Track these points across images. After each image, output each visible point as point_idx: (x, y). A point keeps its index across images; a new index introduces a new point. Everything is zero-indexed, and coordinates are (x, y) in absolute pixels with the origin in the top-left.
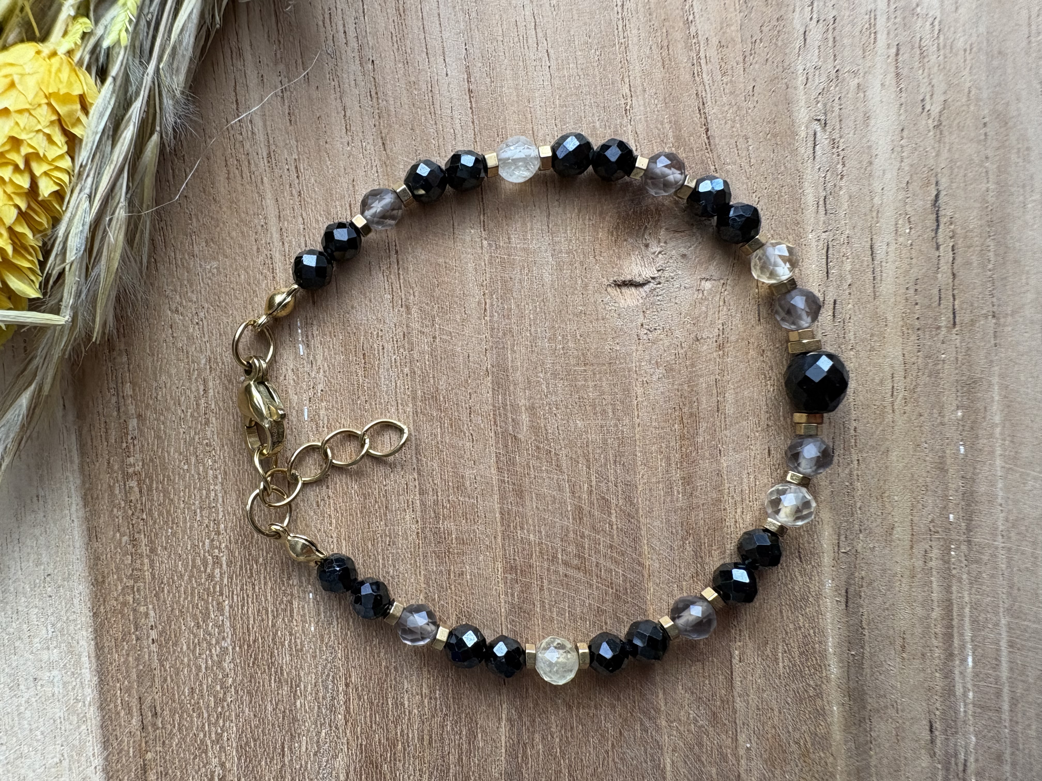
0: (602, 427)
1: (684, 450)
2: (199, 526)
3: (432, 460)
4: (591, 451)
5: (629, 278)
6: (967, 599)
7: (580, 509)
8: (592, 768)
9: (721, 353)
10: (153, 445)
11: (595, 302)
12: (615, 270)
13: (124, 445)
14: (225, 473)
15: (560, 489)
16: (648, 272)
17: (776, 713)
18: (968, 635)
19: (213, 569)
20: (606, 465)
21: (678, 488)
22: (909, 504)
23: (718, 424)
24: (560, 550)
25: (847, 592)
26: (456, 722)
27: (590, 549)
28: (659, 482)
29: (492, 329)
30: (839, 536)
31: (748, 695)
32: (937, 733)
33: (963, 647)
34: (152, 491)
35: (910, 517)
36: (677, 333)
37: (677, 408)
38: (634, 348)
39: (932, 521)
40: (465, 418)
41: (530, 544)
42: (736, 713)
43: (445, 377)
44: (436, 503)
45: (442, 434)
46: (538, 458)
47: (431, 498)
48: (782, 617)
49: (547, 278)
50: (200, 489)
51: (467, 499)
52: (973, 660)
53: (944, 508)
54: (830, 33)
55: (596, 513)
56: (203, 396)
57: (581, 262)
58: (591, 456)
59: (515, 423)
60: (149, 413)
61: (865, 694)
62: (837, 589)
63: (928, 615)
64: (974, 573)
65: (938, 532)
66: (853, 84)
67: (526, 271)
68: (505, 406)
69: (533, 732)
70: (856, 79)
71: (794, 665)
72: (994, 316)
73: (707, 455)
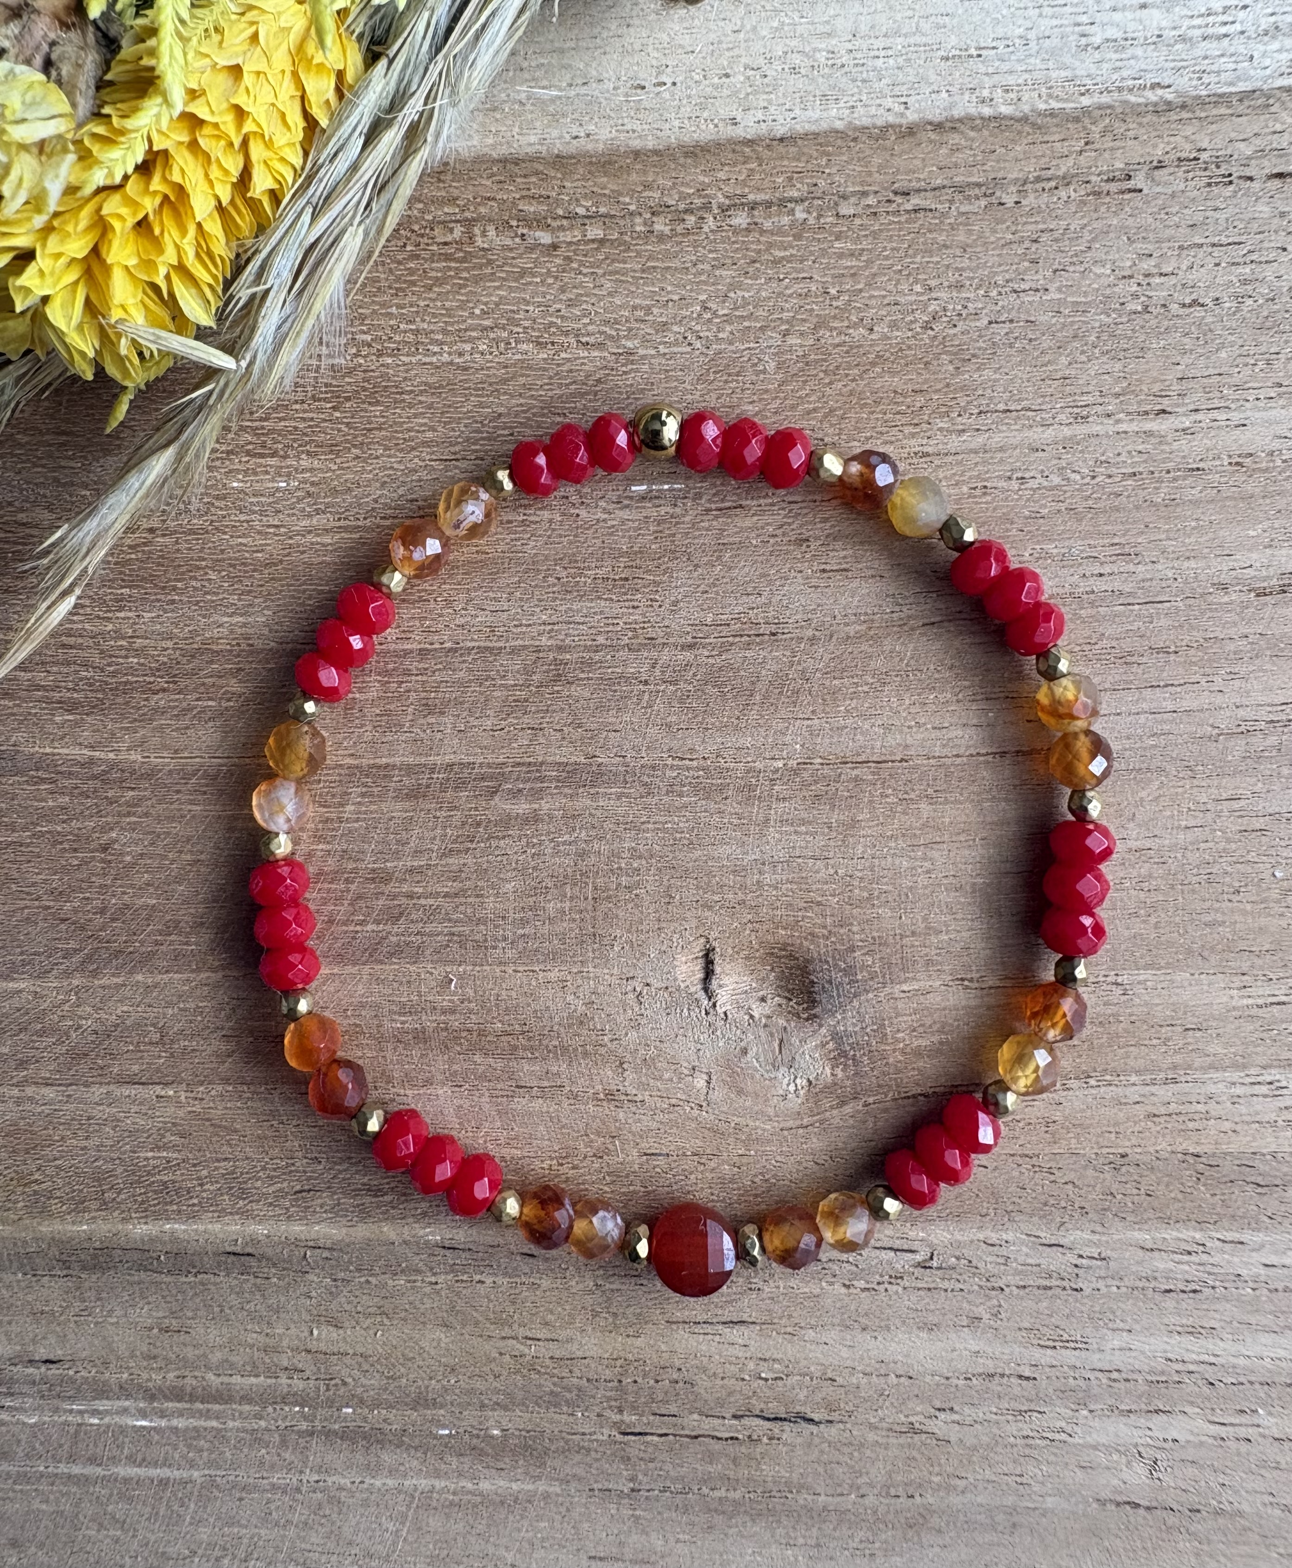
0: (504, 918)
1: (464, 1034)
2: (392, 327)
3: (470, 670)
4: (469, 900)
5: (718, 969)
6: (231, 1424)
7: (387, 879)
8: (16, 875)
9: (602, 1096)
10: (512, 265)
11: (684, 919)
12: (730, 951)
13: (514, 223)
14: (466, 369)
15: (417, 853)
16: (723, 998)
17: (84, 1143)
18: (180, 1423)
20: (450, 920)
21: (410, 1023)
22: (370, 1352)
23: (499, 1086)
24: (329, 847)
25: (249, 1255)
26: (91, 685)
27: (329, 891)
28: (420, 995)
29: (653, 768)
31: (109, 1105)
32: (43, 1369)
33: (162, 1414)
34: (445, 260)
35: (351, 1352)
36: (633, 1035)
37: (526, 1028)
38: (616, 971)
39: (345, 1384)
40: (527, 720)
41: (342, 805)
43: (587, 694)
44: (407, 673)
45: (505, 686)
46: (464, 824)
47: (415, 665)
48: (218, 1161)
49: (724, 850)
50: (445, 332)
51: (410, 718)
52: (144, 1427)
53: (362, 1401)
54: (1058, 1283)
55: (380, 902)
56: (578, 341)
57: (744, 902)
58: (463, 900)
59: (516, 794)
60: (558, 261)
61: (103, 1271)
62: (254, 1241)
63: (210, 1369)
64: (266, 1437)
65: (328, 1390)
66: (981, 1311)
67: (735, 821)
68: (542, 780)
69: (71, 795)
70: (988, 1316)
71: (149, 1173)
72: (633, 1490)
73: (455, 1067)
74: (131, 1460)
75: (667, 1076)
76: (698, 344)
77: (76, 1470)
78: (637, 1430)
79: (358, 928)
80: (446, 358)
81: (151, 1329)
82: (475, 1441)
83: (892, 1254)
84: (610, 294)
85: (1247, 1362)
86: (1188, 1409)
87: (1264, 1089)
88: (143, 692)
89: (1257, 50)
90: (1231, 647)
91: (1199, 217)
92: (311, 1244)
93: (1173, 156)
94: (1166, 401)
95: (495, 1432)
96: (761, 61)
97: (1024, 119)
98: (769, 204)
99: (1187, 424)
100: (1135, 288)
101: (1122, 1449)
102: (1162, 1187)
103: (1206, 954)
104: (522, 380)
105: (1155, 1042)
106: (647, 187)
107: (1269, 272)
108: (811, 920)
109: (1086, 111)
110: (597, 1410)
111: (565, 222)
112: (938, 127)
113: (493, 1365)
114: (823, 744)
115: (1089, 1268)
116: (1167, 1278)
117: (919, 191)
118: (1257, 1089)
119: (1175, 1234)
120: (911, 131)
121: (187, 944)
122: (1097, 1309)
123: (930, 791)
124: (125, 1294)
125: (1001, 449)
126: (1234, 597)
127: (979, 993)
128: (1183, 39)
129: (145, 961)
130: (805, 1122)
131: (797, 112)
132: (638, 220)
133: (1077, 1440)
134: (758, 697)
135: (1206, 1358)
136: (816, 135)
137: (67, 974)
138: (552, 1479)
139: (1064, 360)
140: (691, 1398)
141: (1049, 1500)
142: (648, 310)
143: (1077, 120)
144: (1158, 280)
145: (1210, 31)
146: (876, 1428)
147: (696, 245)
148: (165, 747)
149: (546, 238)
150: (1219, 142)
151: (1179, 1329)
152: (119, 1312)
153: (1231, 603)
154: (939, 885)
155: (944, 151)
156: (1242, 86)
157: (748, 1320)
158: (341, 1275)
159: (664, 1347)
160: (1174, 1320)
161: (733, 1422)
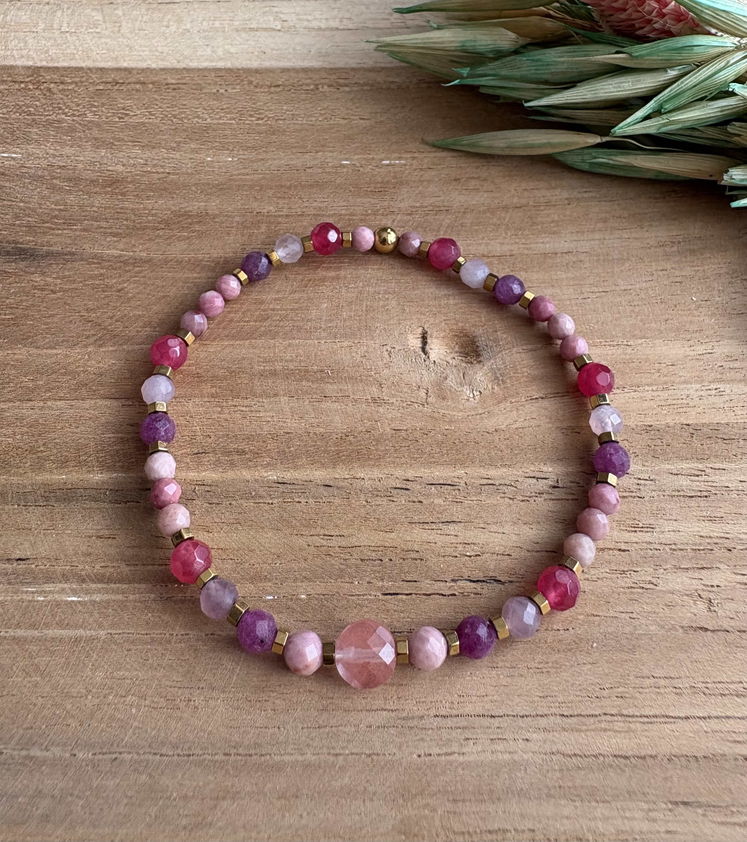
0: (321, 319)
1: (297, 371)
5: (429, 342)
9: (370, 401)
11: (411, 319)
12: (435, 333)
16: (433, 354)
21: (268, 367)
23: (314, 397)
30: (210, 485)
32: (15, 564)
33: (87, 592)
38: (377, 342)
42: (82, 400)
52: (73, 601)
74: (60, 624)
75: (405, 390)
77: (20, 633)
79: (245, 324)
81: (91, 537)
82: (289, 603)
83: (535, 480)
86: (720, 566)
87: (714, 392)
92: (198, 483)
95: (303, 596)
102: (675, 441)
110: (368, 579)
113: (303, 554)
115: (645, 485)
116: (690, 490)
118: (710, 392)
119: (687, 465)
122: (655, 508)
124: (79, 516)
130: (480, 412)
133: (660, 588)
135: (722, 535)
137: (86, 346)
140: (425, 569)
151: (702, 518)
152: (72, 527)
157: (457, 520)
158: (215, 501)
159: (408, 538)
160: (699, 513)
161: (452, 584)
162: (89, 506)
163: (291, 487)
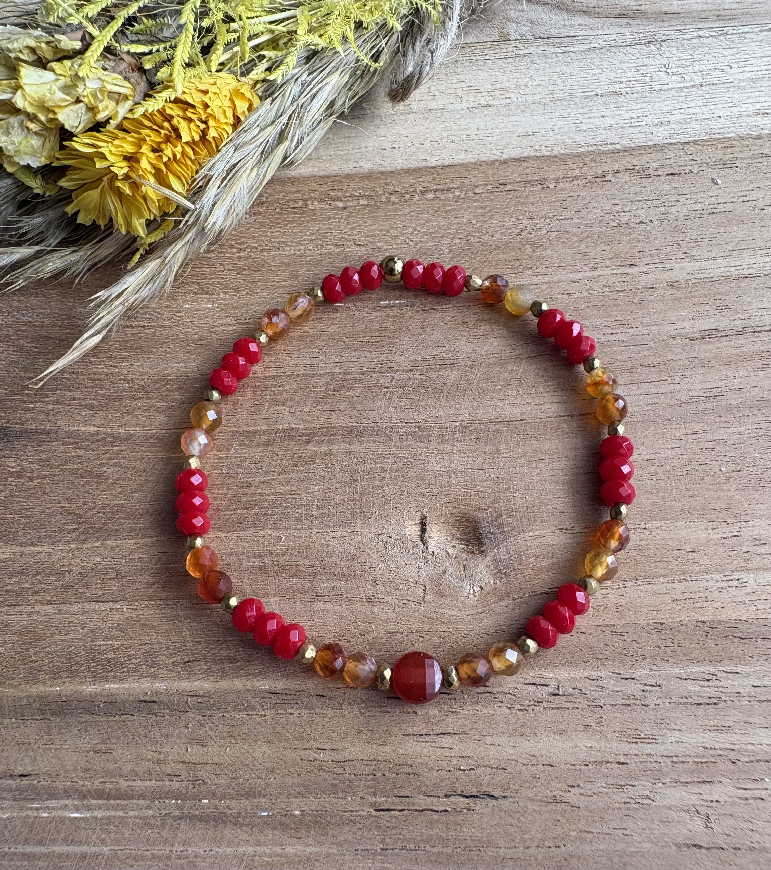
0: (312, 505)
1: (288, 567)
2: (267, 240)
3: (298, 384)
4: (293, 496)
5: (427, 527)
6: (131, 813)
7: (250, 487)
8: (49, 491)
9: (364, 600)
10: (325, 215)
11: (409, 502)
12: (434, 518)
13: (326, 199)
14: (302, 256)
15: (267, 473)
16: (432, 544)
17: (64, 638)
18: (98, 814)
19: (237, 248)
20: (282, 507)
21: (258, 562)
22: (222, 761)
23: (306, 596)
24: (219, 472)
25: (154, 702)
26: (103, 397)
27: (218, 494)
28: (264, 547)
29: (392, 427)
30: (202, 696)
31: (82, 615)
32: (18, 780)
33: (89, 809)
34: (294, 214)
35: (210, 762)
36: (382, 565)
37: (322, 563)
38: (372, 531)
39: (205, 783)
40: (327, 407)
41: (227, 450)
42: (70, 604)
43: (358, 395)
44: (266, 386)
45: (317, 392)
46: (292, 458)
47: (270, 383)
48: (141, 645)
49: (430, 467)
50: (292, 242)
51: (266, 407)
52: (76, 818)
53: (214, 795)
54: (634, 702)
55: (245, 499)
56: (356, 244)
57: (442, 492)
58: (290, 496)
59: (320, 442)
60: (347, 213)
61: (66, 715)
62: (157, 693)
63: (122, 776)
64: (153, 822)
65: (194, 788)
66: (590, 721)
67: (436, 452)
68: (334, 435)
69: (85, 449)
70: (594, 724)
71: (100, 654)
72: (382, 849)
73: (281, 586)
74: (66, 841)
75: (402, 587)
76: (411, 244)
77: (29, 849)
78: (385, 808)
79: (232, 512)
80: (292, 252)
81: (88, 752)
82: (284, 819)
83: (534, 687)
84: (371, 225)
85: (754, 748)
86: (722, 780)
87: (735, 583)
88: (130, 399)
89: (654, 130)
90: (681, 363)
91: (638, 190)
92: (191, 693)
93: (623, 168)
94: (633, 261)
95: (297, 812)
96: (438, 139)
97: (556, 157)
98: (443, 190)
99: (645, 270)
100: (613, 217)
101: (686, 808)
102: (687, 641)
103: (691, 511)
104: (328, 260)
105: (671, 559)
106: (387, 184)
107: (673, 210)
108: (478, 500)
109: (582, 153)
110: (360, 795)
111: (350, 199)
112: (518, 160)
113: (297, 768)
114: (479, 414)
115: (651, 691)
116: (698, 696)
117: (510, 183)
118: (731, 583)
119: (698, 669)
120: (505, 162)
121: (137, 524)
122: (659, 717)
123: (536, 435)
124: (76, 730)
125: (558, 282)
126: (679, 341)
127: (572, 536)
128: (621, 127)
129: (114, 534)
130: (480, 611)
131: (454, 156)
132: (383, 197)
133: (657, 803)
134: (445, 394)
135: (728, 746)
136: (463, 164)
137: (68, 542)
138: (333, 843)
139: (583, 246)
140: (418, 784)
141: (644, 845)
142: (388, 231)
143: (579, 156)
144: (623, 214)
145: (633, 124)
146: (534, 800)
147: (410, 206)
148: (137, 425)
149: (341, 205)
150: (642, 162)
151: (708, 728)
152: (70, 742)
153: (678, 344)
154: (545, 481)
155: (521, 168)
156: (649, 143)
157: (452, 732)
158: (208, 713)
159: (401, 751)
160: (706, 722)
161: (446, 800)
162: (84, 719)
163: (284, 697)
